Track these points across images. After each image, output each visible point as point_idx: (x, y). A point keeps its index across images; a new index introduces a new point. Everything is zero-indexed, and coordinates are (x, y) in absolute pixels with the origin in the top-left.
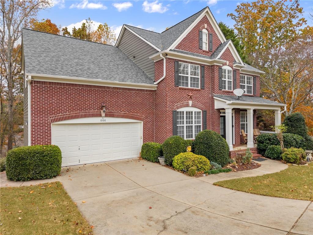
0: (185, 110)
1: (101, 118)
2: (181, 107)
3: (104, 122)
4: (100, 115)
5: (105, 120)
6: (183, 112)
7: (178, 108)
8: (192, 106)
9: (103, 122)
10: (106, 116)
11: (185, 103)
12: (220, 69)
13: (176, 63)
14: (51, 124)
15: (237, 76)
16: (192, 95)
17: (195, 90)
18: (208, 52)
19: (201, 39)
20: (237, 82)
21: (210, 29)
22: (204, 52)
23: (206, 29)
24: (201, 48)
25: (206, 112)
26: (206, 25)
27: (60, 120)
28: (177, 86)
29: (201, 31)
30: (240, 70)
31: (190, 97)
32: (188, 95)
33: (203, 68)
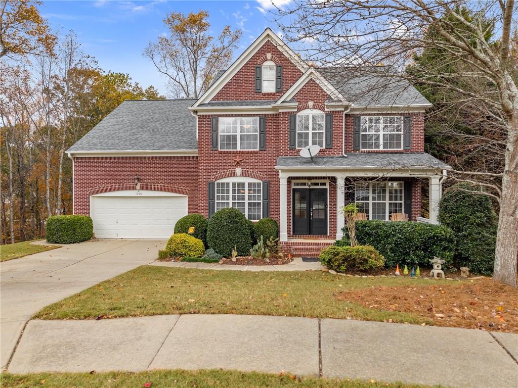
0: (231, 180)
1: (136, 191)
2: (222, 177)
3: (140, 195)
4: (135, 188)
5: (141, 194)
6: (228, 184)
7: (217, 179)
8: (242, 175)
9: (138, 195)
10: (142, 188)
11: (229, 171)
12: (293, 116)
13: (214, 120)
14: (90, 197)
15: (335, 123)
16: (241, 161)
17: (246, 153)
18: (273, 94)
19: (259, 78)
20: (336, 132)
21: (277, 59)
22: (264, 95)
23: (271, 60)
24: (259, 91)
25: (269, 183)
26: (269, 56)
27: (97, 192)
28: (216, 149)
29: (259, 66)
30: (343, 111)
31: (238, 163)
32: (235, 161)
33: (262, 120)
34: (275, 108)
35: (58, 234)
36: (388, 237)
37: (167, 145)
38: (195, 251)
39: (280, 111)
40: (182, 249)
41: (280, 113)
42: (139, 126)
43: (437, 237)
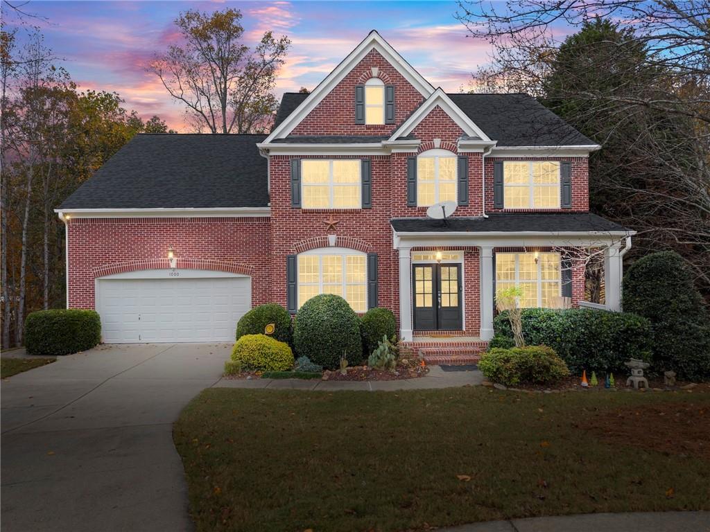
0: (320, 253)
1: (170, 271)
2: (308, 248)
3: (176, 277)
4: (167, 266)
7: (299, 250)
8: (337, 245)
9: (174, 277)
10: (179, 266)
11: (318, 239)
12: (412, 159)
13: (295, 163)
14: (96, 280)
15: (472, 170)
16: (336, 224)
17: (344, 213)
18: (382, 127)
19: (360, 103)
20: (472, 183)
21: (387, 76)
22: (369, 129)
23: (378, 78)
24: (361, 122)
25: (376, 256)
26: (375, 71)
27: (107, 273)
28: (298, 206)
29: (361, 85)
30: (482, 153)
31: (331, 227)
32: (326, 224)
33: (366, 164)
34: (385, 148)
35: (46, 339)
36: (566, 332)
37: (217, 200)
38: (281, 361)
39: (393, 151)
40: (260, 359)
41: (394, 154)
42: (167, 172)
43: (632, 330)
